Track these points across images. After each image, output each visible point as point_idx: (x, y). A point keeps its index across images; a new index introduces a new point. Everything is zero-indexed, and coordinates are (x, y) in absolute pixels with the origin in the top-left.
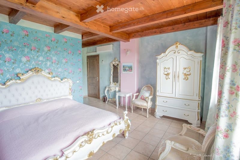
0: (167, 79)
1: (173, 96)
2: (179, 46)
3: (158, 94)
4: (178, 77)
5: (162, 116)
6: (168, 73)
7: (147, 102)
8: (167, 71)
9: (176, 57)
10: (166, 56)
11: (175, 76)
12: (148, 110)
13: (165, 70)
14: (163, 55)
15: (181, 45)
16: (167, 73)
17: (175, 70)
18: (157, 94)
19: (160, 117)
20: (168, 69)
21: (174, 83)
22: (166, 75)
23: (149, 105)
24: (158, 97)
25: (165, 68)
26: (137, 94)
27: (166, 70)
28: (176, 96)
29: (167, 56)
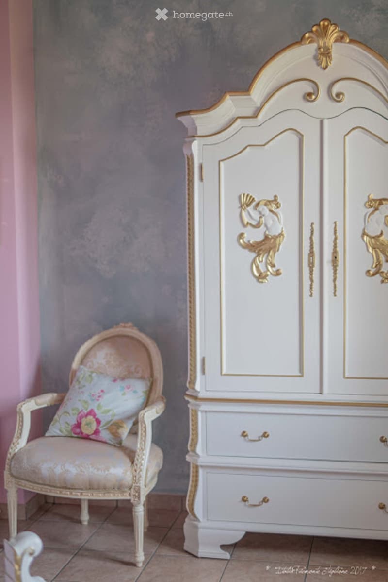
0: (261, 277)
1: (306, 389)
2: (337, 50)
3: (201, 386)
4: (335, 259)
5: (238, 536)
6: (266, 237)
7: (131, 455)
8: (258, 226)
9: (322, 122)
10: (255, 116)
11: (311, 253)
12: (140, 512)
13: (246, 219)
14: (230, 106)
15: (352, 41)
16: (260, 238)
17: (311, 215)
18: (198, 387)
19: (223, 547)
20: (266, 211)
21: (311, 304)
22: (253, 247)
23: (143, 473)
24: (204, 407)
25: (247, 202)
26: (46, 400)
27: (255, 215)
28: (326, 389)
29: (260, 116)
